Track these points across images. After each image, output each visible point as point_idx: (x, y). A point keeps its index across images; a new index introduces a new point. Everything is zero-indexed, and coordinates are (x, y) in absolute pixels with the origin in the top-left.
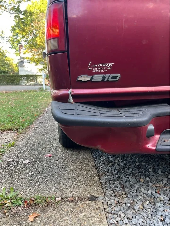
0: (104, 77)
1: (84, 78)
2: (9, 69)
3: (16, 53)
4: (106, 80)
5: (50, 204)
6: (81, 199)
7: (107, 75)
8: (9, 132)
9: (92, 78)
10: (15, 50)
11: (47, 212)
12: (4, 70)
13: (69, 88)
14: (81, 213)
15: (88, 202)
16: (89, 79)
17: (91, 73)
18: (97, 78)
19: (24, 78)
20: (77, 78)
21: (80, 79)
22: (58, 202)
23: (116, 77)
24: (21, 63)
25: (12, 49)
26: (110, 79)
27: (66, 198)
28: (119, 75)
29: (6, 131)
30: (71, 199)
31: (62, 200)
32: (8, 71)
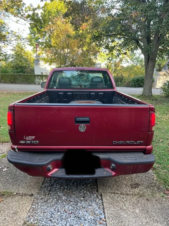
0: (31, 142)
1: (22, 142)
2: (27, 64)
3: (33, 50)
4: (32, 143)
5: (10, 196)
6: (25, 195)
7: (33, 141)
8: (6, 144)
9: (26, 142)
10: (32, 47)
11: (7, 199)
12: (22, 65)
13: (16, 145)
14: (22, 201)
15: (28, 197)
16: (25, 142)
17: (25, 140)
18: (28, 142)
19: (37, 78)
20: (19, 142)
21: (20, 142)
22: (14, 195)
23: (37, 142)
24: (37, 61)
25: (30, 46)
26: (34, 143)
27: (19, 193)
28: (38, 141)
29: (5, 143)
30: (21, 194)
31: (17, 194)
32: (25, 66)
